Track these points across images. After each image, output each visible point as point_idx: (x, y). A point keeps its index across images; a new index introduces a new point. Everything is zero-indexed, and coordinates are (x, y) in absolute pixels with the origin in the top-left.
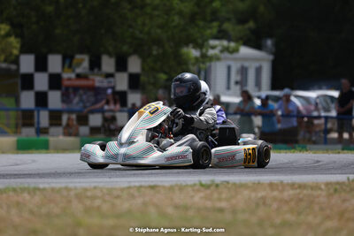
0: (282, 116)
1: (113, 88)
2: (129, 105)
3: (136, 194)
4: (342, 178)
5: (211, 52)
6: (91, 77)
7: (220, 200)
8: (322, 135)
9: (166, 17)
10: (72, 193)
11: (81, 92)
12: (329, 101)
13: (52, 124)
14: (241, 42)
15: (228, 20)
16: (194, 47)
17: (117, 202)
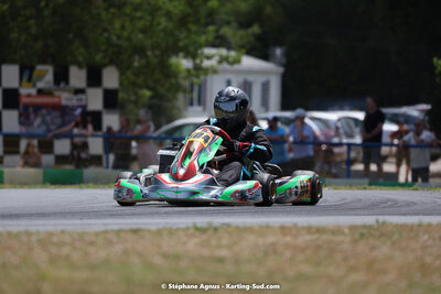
0: (295, 142)
1: (84, 107)
2: (104, 129)
3: (115, 239)
4: (369, 220)
5: (206, 63)
6: (56, 93)
7: (219, 247)
8: (344, 167)
9: (149, 18)
10: (34, 239)
11: (44, 111)
12: (352, 124)
13: (6, 152)
14: (243, 51)
15: (228, 23)
16: (185, 57)
17: (92, 250)
